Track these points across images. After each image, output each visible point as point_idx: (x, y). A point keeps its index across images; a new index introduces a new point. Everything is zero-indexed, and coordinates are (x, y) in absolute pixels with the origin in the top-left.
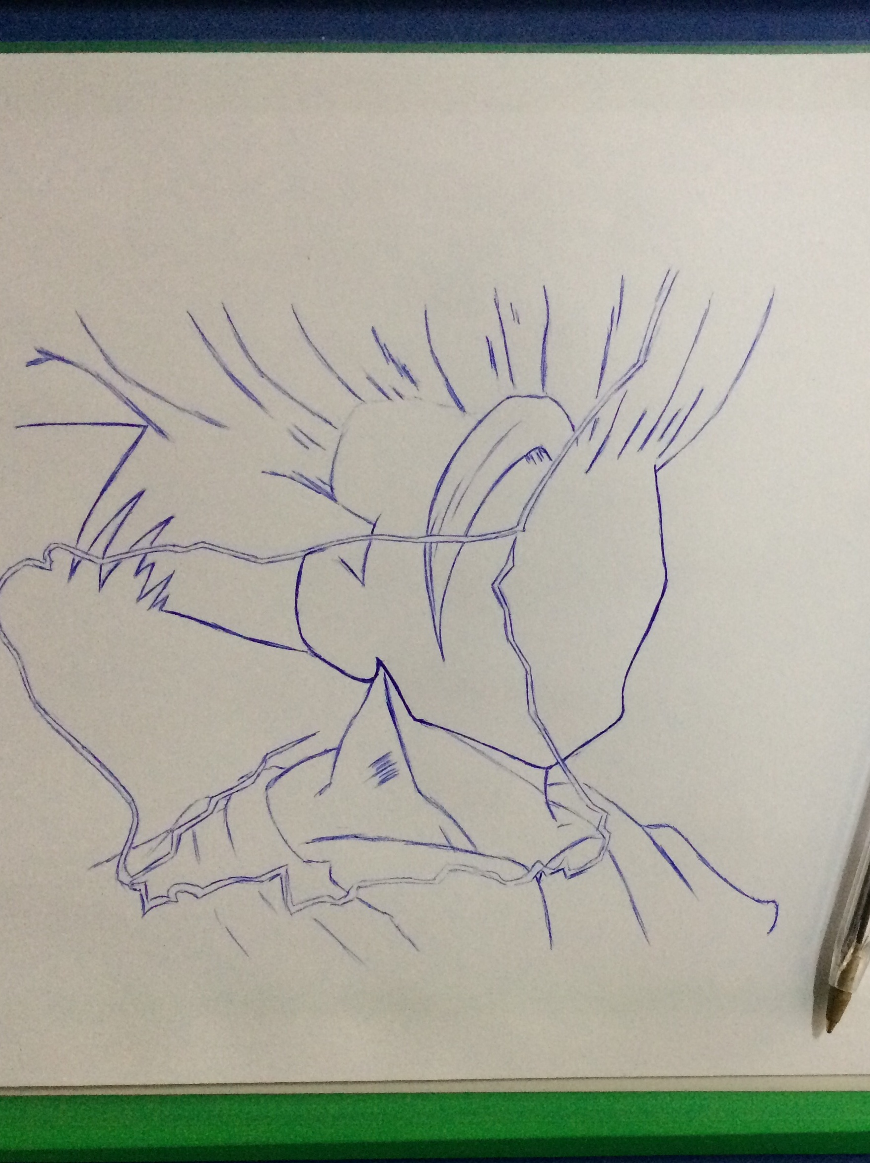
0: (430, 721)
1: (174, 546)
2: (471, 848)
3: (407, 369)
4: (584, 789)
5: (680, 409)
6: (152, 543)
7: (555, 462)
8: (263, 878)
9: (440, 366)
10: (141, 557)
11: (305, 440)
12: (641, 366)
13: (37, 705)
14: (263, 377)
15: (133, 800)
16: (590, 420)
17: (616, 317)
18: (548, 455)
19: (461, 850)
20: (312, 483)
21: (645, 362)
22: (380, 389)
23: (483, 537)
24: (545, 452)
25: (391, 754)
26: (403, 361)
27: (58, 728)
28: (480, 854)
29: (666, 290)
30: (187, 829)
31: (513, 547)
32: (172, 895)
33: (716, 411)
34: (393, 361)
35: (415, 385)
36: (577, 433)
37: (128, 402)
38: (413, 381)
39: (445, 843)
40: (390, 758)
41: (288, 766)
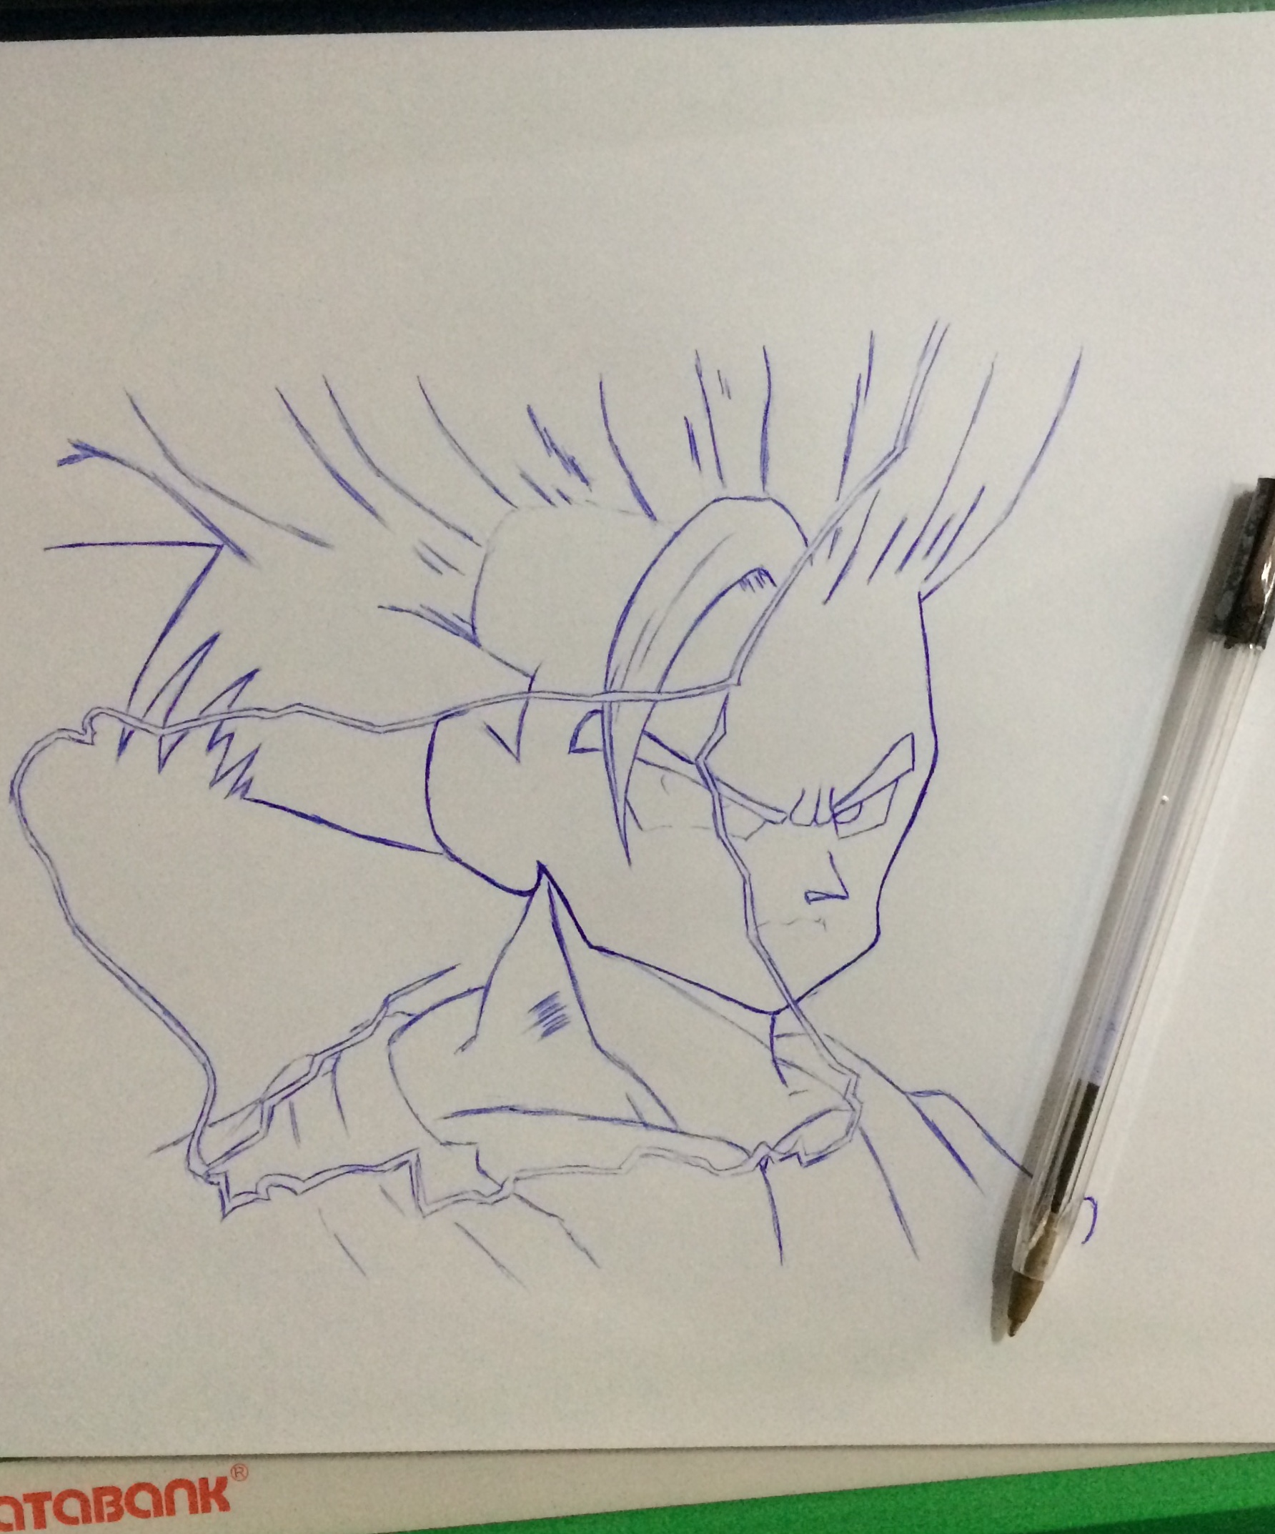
0: (611, 949)
1: (259, 709)
2: (670, 1125)
3: (576, 462)
4: (823, 1043)
5: (953, 515)
6: (229, 706)
7: (780, 590)
8: (386, 1167)
9: (621, 457)
10: (216, 725)
11: (436, 563)
12: (898, 456)
13: (77, 930)
14: (379, 476)
15: (208, 1059)
16: (828, 533)
17: (862, 388)
18: (772, 581)
19: (656, 1127)
20: (445, 620)
21: (904, 449)
22: (538, 490)
23: (683, 694)
24: (767, 574)
25: (557, 994)
26: (570, 452)
27: (106, 963)
28: (682, 1133)
29: (932, 349)
30: (283, 1099)
31: (724, 707)
32: (262, 1190)
33: (1003, 517)
34: (556, 451)
35: (587, 485)
36: (811, 550)
37: (197, 514)
38: (584, 480)
39: (633, 1116)
40: (556, 1001)
41: (417, 1011)
